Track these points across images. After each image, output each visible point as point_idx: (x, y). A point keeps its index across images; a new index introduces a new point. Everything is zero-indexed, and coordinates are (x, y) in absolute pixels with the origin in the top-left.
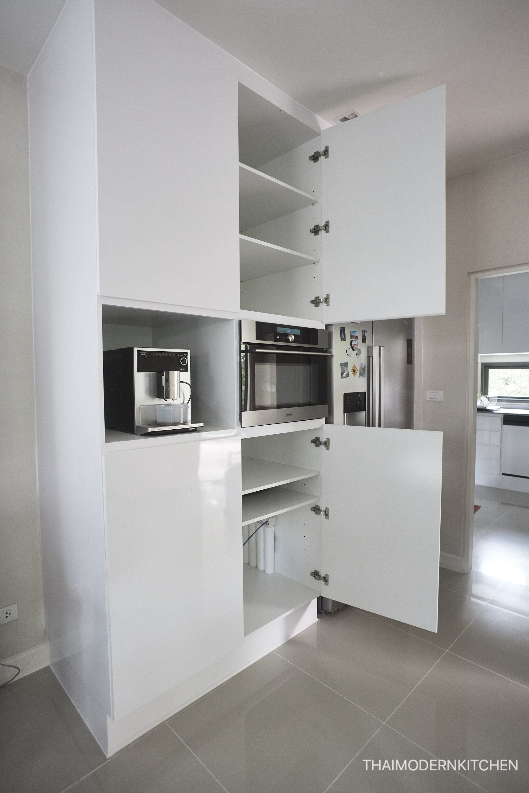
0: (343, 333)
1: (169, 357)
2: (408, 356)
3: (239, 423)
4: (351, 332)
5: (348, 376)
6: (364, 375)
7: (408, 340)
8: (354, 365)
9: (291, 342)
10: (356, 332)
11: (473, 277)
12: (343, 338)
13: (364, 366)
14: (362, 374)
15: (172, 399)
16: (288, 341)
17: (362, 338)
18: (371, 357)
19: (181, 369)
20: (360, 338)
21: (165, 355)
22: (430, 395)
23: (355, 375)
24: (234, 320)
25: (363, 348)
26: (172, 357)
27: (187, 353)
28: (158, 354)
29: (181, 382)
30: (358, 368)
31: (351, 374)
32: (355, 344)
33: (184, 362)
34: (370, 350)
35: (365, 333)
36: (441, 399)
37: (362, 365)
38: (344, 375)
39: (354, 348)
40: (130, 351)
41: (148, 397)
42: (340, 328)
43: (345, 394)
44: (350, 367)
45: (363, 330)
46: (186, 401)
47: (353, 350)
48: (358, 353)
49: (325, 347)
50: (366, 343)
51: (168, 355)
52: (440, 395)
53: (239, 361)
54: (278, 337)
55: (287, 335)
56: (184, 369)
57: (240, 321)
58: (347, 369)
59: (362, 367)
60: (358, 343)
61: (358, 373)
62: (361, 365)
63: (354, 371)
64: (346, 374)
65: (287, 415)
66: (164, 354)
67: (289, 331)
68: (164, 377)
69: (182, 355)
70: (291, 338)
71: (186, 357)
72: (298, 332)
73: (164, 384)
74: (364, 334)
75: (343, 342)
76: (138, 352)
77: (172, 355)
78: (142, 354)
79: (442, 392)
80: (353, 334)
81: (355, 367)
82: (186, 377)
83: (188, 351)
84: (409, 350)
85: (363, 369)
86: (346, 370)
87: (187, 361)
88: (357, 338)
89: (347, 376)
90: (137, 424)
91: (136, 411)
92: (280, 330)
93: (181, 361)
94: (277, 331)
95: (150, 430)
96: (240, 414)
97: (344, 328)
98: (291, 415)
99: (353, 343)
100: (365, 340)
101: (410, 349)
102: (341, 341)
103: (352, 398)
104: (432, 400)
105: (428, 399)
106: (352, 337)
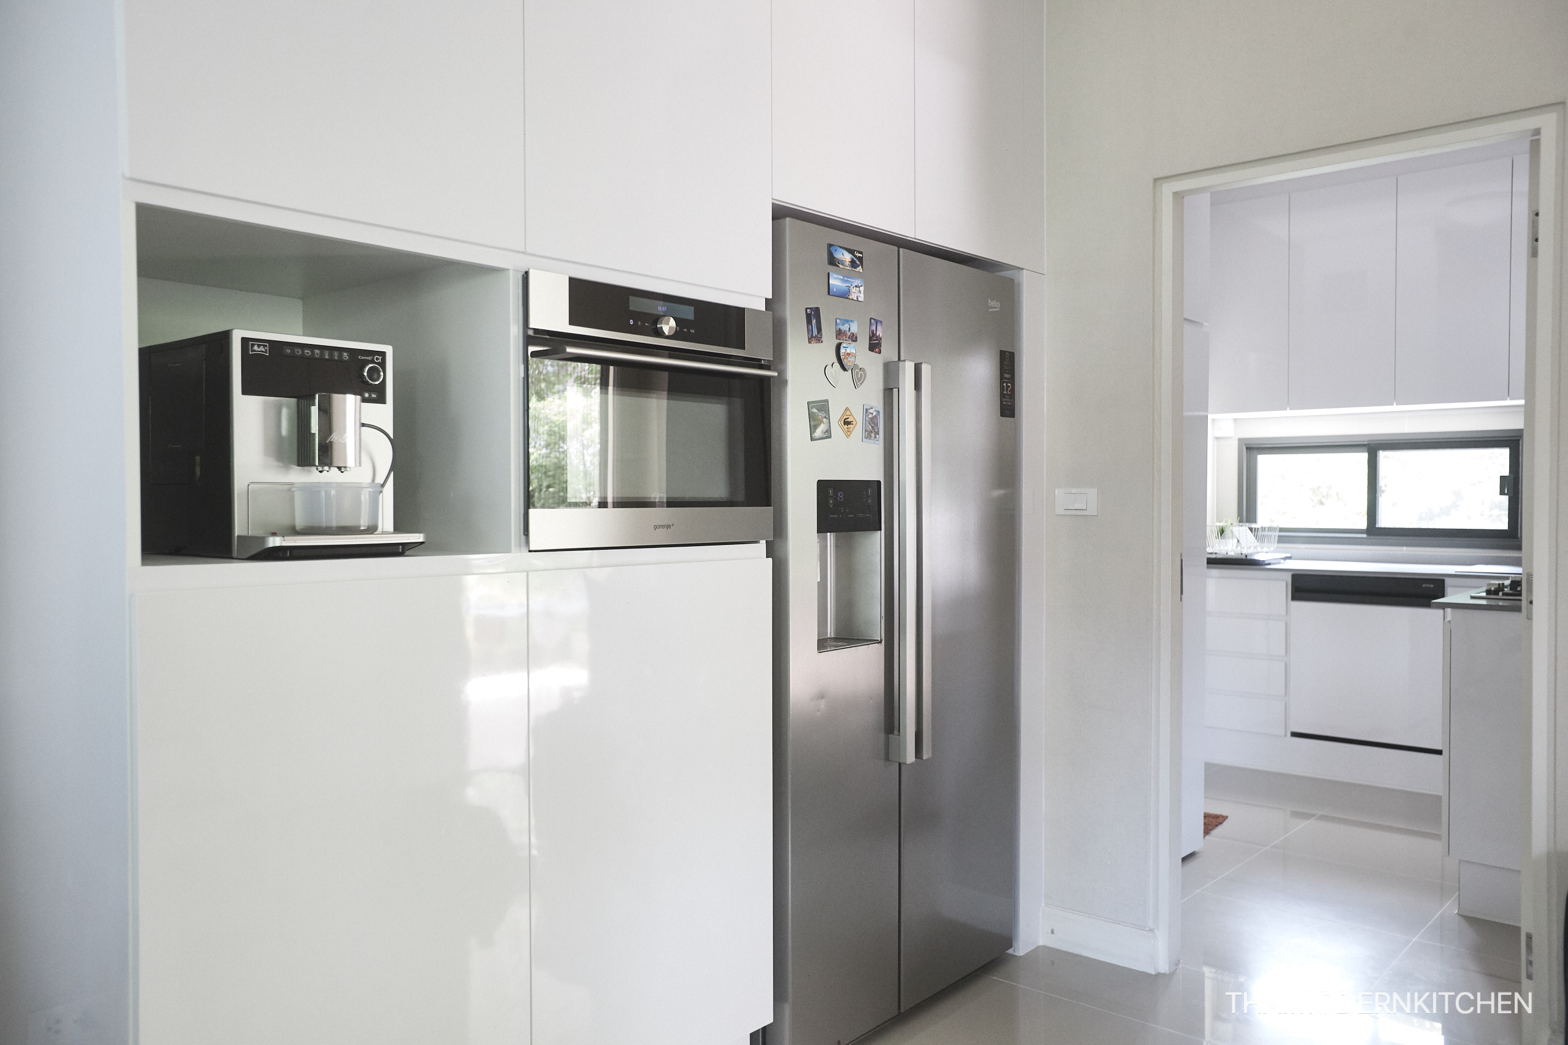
0: (814, 322)
1: (331, 360)
2: (1002, 396)
3: (523, 537)
4: (838, 321)
5: (830, 437)
6: (875, 437)
7: (1002, 353)
8: (847, 409)
9: (668, 337)
10: (852, 321)
11: (1167, 190)
12: (815, 336)
13: (875, 413)
14: (870, 433)
15: (339, 468)
16: (659, 333)
17: (870, 340)
18: (895, 390)
19: (367, 395)
20: (864, 342)
21: (322, 354)
22: (1064, 499)
23: (848, 434)
24: (511, 272)
25: (872, 365)
26: (341, 360)
27: (383, 354)
28: (303, 352)
29: (363, 425)
30: (858, 417)
31: (837, 429)
32: (848, 354)
33: (375, 376)
34: (891, 373)
35: (879, 327)
36: (1092, 510)
37: (871, 411)
38: (819, 432)
39: (845, 362)
40: (223, 339)
41: (272, 461)
42: (806, 309)
43: (819, 482)
44: (836, 414)
45: (871, 319)
46: (380, 480)
47: (845, 369)
48: (858, 379)
49: (766, 355)
50: (880, 353)
51: (331, 355)
52: (1088, 499)
53: (524, 378)
54: (631, 322)
55: (656, 319)
56: (374, 396)
57: (527, 273)
58: (825, 417)
59: (870, 416)
60: (858, 352)
61: (858, 430)
62: (866, 409)
63: (847, 423)
64: (825, 431)
65: (656, 527)
66: (317, 351)
67: (660, 308)
68: (315, 410)
69: (369, 358)
70: (669, 326)
71: (383, 364)
72: (689, 313)
73: (315, 428)
74: (874, 328)
75: (815, 346)
76: (245, 341)
77: (340, 356)
78: (256, 348)
79: (1093, 493)
80: (845, 328)
81: (848, 413)
82: (383, 414)
83: (388, 350)
84: (1006, 378)
85: (873, 421)
86: (824, 420)
87: (382, 374)
88: (854, 338)
89: (828, 435)
90: (238, 530)
91: (238, 495)
92: (635, 304)
93: (365, 374)
94: (628, 306)
95: (275, 542)
96: (524, 514)
97: (817, 310)
98: (669, 527)
99: (842, 350)
100: (879, 345)
101: (1006, 376)
102: (810, 342)
103: (840, 495)
104: (1068, 513)
105: (1060, 511)
106: (839, 333)
